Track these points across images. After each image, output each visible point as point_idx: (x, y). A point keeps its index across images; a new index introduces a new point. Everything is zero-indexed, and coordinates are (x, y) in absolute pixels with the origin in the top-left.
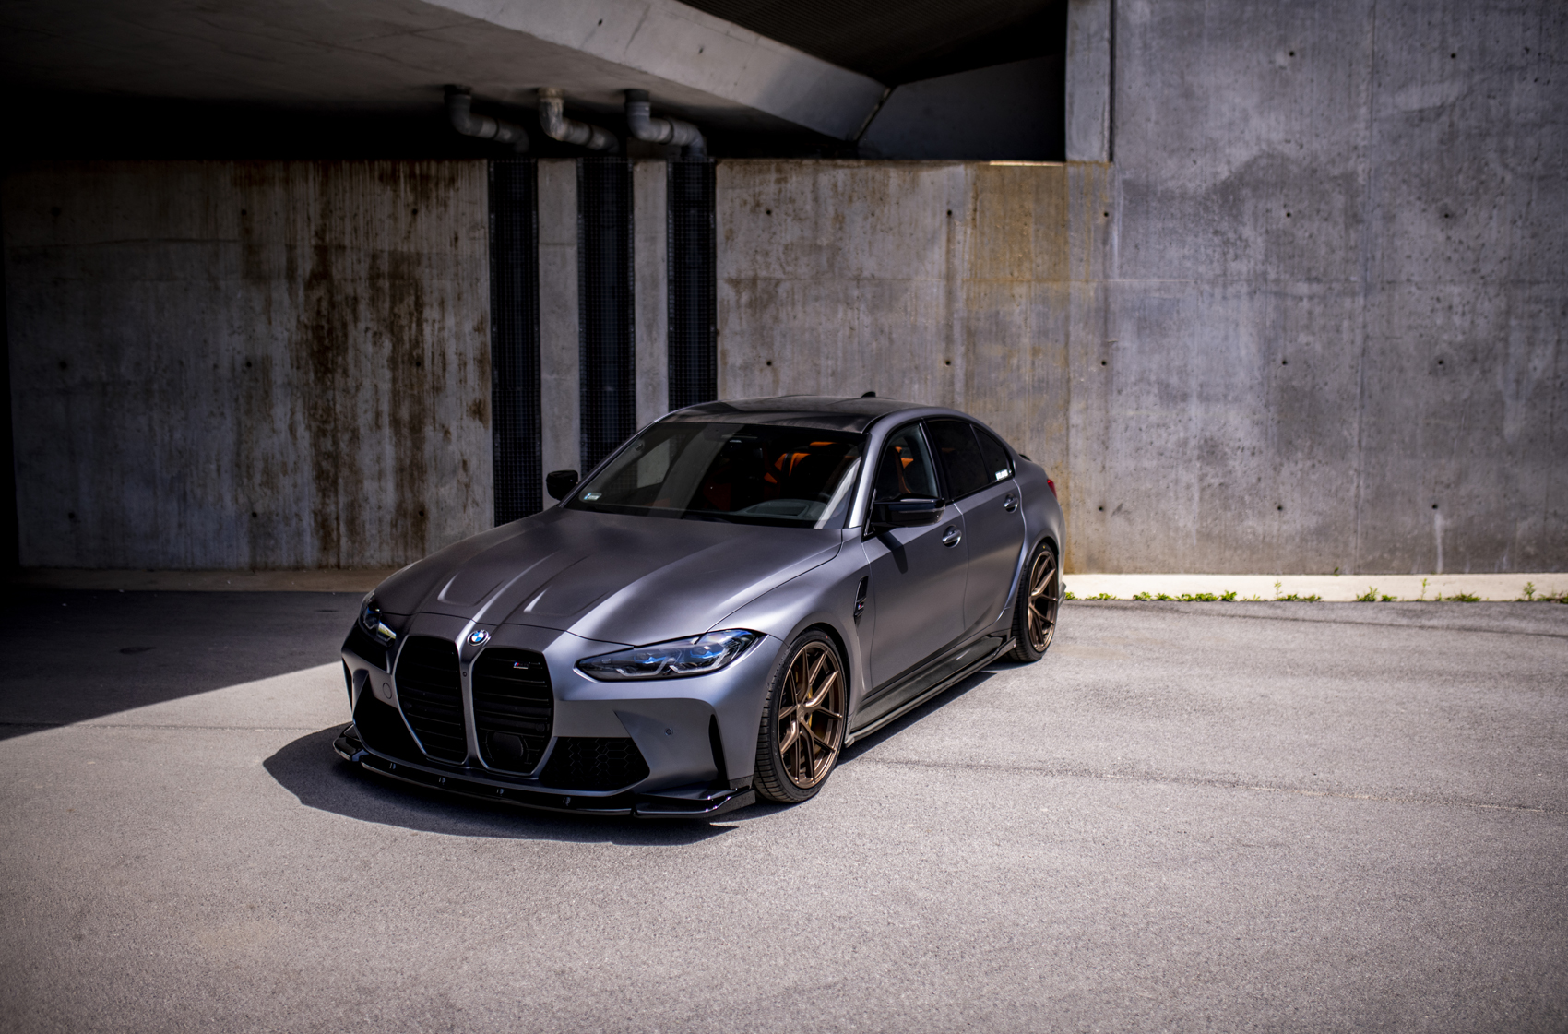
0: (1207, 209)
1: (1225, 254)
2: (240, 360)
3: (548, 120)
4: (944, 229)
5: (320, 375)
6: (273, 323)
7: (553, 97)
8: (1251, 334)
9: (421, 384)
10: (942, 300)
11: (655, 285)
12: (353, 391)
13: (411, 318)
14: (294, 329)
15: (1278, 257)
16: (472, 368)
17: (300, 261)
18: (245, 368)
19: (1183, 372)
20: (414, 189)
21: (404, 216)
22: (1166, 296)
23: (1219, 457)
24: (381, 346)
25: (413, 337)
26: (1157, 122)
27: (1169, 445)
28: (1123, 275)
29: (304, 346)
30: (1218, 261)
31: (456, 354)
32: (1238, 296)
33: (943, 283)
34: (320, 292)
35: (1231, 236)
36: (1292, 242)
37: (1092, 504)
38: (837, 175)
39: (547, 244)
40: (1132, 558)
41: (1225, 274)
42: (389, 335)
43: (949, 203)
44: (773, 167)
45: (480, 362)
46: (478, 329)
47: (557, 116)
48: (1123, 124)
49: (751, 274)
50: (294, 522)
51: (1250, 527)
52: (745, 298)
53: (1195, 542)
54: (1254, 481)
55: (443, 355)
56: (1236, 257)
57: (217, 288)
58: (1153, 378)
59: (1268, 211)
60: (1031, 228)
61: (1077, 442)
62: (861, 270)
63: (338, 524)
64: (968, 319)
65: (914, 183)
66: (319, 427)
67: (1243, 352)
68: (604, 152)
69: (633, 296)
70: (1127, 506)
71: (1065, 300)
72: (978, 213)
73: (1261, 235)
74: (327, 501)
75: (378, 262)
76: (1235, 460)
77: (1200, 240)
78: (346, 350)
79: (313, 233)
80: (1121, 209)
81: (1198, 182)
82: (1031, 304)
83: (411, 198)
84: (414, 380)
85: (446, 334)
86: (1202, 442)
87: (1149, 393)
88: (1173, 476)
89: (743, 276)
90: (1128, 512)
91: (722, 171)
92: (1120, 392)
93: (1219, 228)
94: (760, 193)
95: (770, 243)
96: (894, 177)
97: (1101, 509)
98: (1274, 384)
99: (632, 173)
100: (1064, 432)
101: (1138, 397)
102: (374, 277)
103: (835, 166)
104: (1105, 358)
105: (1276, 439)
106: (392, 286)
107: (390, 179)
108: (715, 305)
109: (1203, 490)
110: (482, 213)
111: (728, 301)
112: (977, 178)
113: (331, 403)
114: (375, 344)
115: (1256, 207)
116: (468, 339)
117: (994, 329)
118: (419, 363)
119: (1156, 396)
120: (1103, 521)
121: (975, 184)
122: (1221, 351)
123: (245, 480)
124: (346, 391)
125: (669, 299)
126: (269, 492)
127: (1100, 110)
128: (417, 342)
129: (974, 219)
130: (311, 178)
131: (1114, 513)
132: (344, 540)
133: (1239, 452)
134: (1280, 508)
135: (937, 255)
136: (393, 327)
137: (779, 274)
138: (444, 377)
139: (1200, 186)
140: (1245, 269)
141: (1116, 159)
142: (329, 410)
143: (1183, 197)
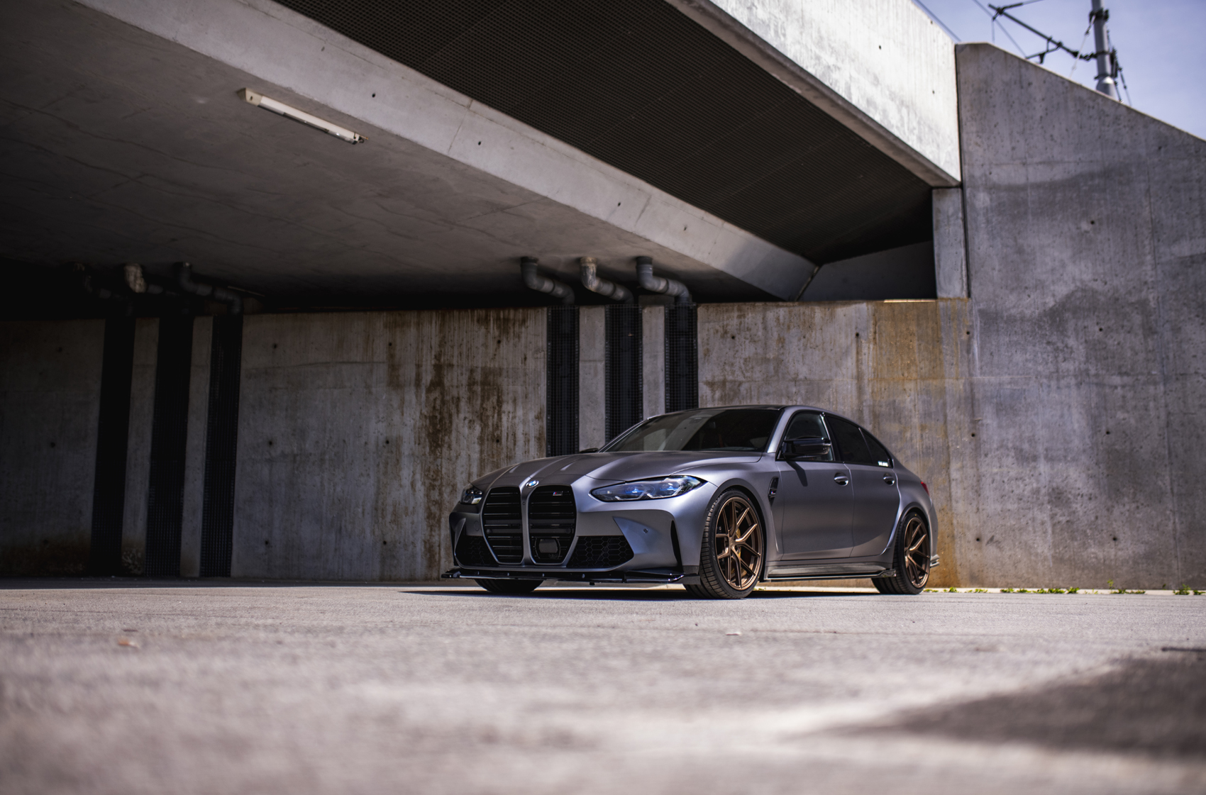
0: (1040, 327)
1: (1056, 357)
2: (382, 439)
3: (586, 277)
4: (854, 346)
5: (433, 448)
6: (405, 414)
7: (590, 263)
8: (1081, 413)
9: (499, 454)
10: (855, 393)
11: (656, 385)
12: (454, 459)
13: (494, 411)
14: (418, 418)
15: (1096, 359)
16: (533, 443)
17: (424, 375)
18: (385, 444)
19: (1032, 440)
20: (499, 327)
21: (492, 344)
22: (1015, 388)
23: (1064, 501)
24: (474, 429)
25: (495, 423)
26: (1000, 271)
27: (1026, 493)
28: (983, 373)
29: (424, 430)
30: (1052, 362)
31: (523, 434)
32: (1068, 386)
33: (855, 382)
34: (436, 394)
35: (1060, 345)
36: (1105, 348)
37: (971, 536)
38: (779, 312)
39: (585, 361)
40: (1004, 576)
41: (1057, 371)
42: (479, 422)
43: (856, 328)
44: (736, 308)
45: (539, 439)
46: (538, 417)
47: (592, 275)
48: (976, 272)
49: (722, 378)
50: (410, 548)
51: (1093, 553)
52: (718, 394)
53: (1051, 564)
54: (1093, 519)
55: (514, 435)
56: (1065, 360)
57: (370, 393)
58: (1010, 445)
59: (1085, 327)
60: (915, 344)
61: (957, 491)
62: (797, 374)
63: (440, 549)
64: (874, 406)
65: (832, 315)
66: (430, 483)
67: (1076, 426)
68: (622, 301)
69: (642, 394)
70: (997, 537)
71: (942, 391)
72: (877, 335)
73: (1081, 344)
74: (433, 533)
75: (474, 374)
76: (1077, 503)
77: (1037, 349)
78: (451, 432)
79: (433, 357)
80: (979, 329)
81: (1032, 309)
82: (918, 395)
83: (497, 333)
84: (495, 452)
85: (517, 420)
86: (1050, 490)
87: (1008, 455)
88: (1030, 515)
89: (716, 379)
90: (998, 542)
91: (701, 312)
92: (986, 455)
93: (1050, 340)
94: (727, 325)
95: (734, 357)
96: (818, 313)
97: (978, 540)
98: (1101, 448)
99: (641, 314)
100: (947, 484)
101: (1000, 459)
102: (471, 383)
103: (778, 306)
104: (974, 432)
105: (1106, 488)
106: (483, 390)
107: (484, 321)
108: (697, 399)
109: (1054, 525)
110: (542, 342)
111: (706, 396)
112: (876, 311)
113: (439, 467)
114: (470, 427)
115: (1076, 325)
116: (531, 424)
117: (893, 413)
118: (498, 441)
119: (1013, 457)
120: (980, 548)
121: (874, 315)
122: (1059, 425)
123: (380, 519)
124: (449, 459)
125: (666, 396)
126: (395, 528)
127: (959, 264)
128: (497, 427)
129: (874, 338)
130: (434, 322)
131: (988, 543)
132: (443, 561)
133: (1079, 498)
134: (1115, 539)
135: (850, 362)
136: (482, 416)
137: (741, 378)
138: (514, 449)
139: (1034, 312)
140: (1072, 368)
141: (973, 296)
142: (437, 472)
143: (1023, 319)
